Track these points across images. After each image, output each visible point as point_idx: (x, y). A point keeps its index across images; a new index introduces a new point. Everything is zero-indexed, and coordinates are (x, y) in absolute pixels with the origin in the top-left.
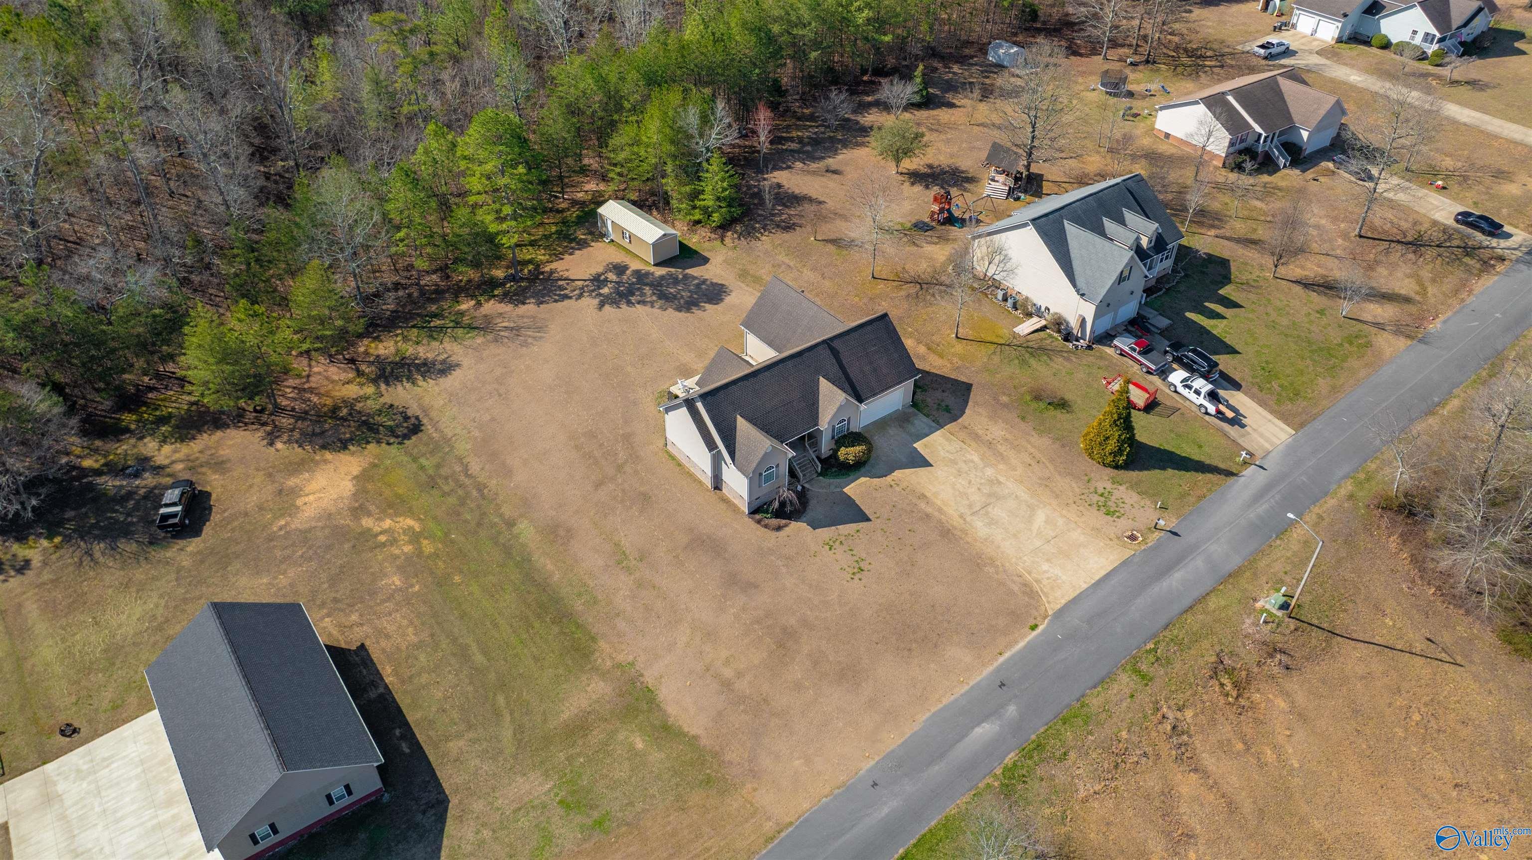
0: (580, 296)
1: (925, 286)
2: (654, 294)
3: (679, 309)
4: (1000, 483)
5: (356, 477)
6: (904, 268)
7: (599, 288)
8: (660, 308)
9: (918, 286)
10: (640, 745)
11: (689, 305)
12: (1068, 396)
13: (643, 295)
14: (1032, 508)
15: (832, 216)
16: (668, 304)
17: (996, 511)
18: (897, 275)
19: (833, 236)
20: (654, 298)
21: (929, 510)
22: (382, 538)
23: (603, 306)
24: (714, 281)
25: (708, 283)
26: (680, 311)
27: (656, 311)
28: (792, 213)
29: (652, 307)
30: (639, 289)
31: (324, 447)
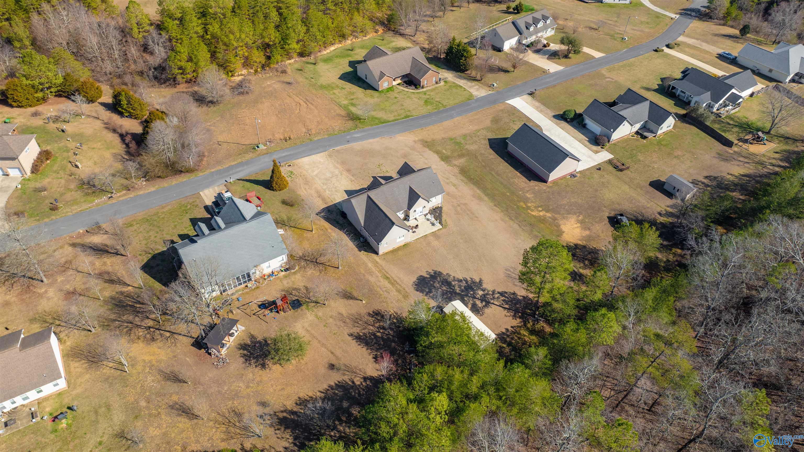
0: (494, 292)
1: (314, 260)
2: (454, 286)
3: (440, 274)
4: (323, 184)
5: (564, 232)
6: (320, 273)
7: (484, 295)
8: (450, 276)
9: (318, 261)
10: (444, 151)
11: (435, 276)
12: (280, 204)
13: (460, 287)
14: (316, 175)
15: (348, 321)
16: (446, 277)
17: (328, 175)
18: (326, 269)
19: (351, 302)
20: (453, 283)
21: (351, 177)
22: (540, 209)
23: (480, 282)
24: (421, 294)
25: (425, 293)
26: (439, 272)
27: (453, 274)
28: (371, 327)
29: (454, 277)
30: (462, 291)
31: (584, 247)
